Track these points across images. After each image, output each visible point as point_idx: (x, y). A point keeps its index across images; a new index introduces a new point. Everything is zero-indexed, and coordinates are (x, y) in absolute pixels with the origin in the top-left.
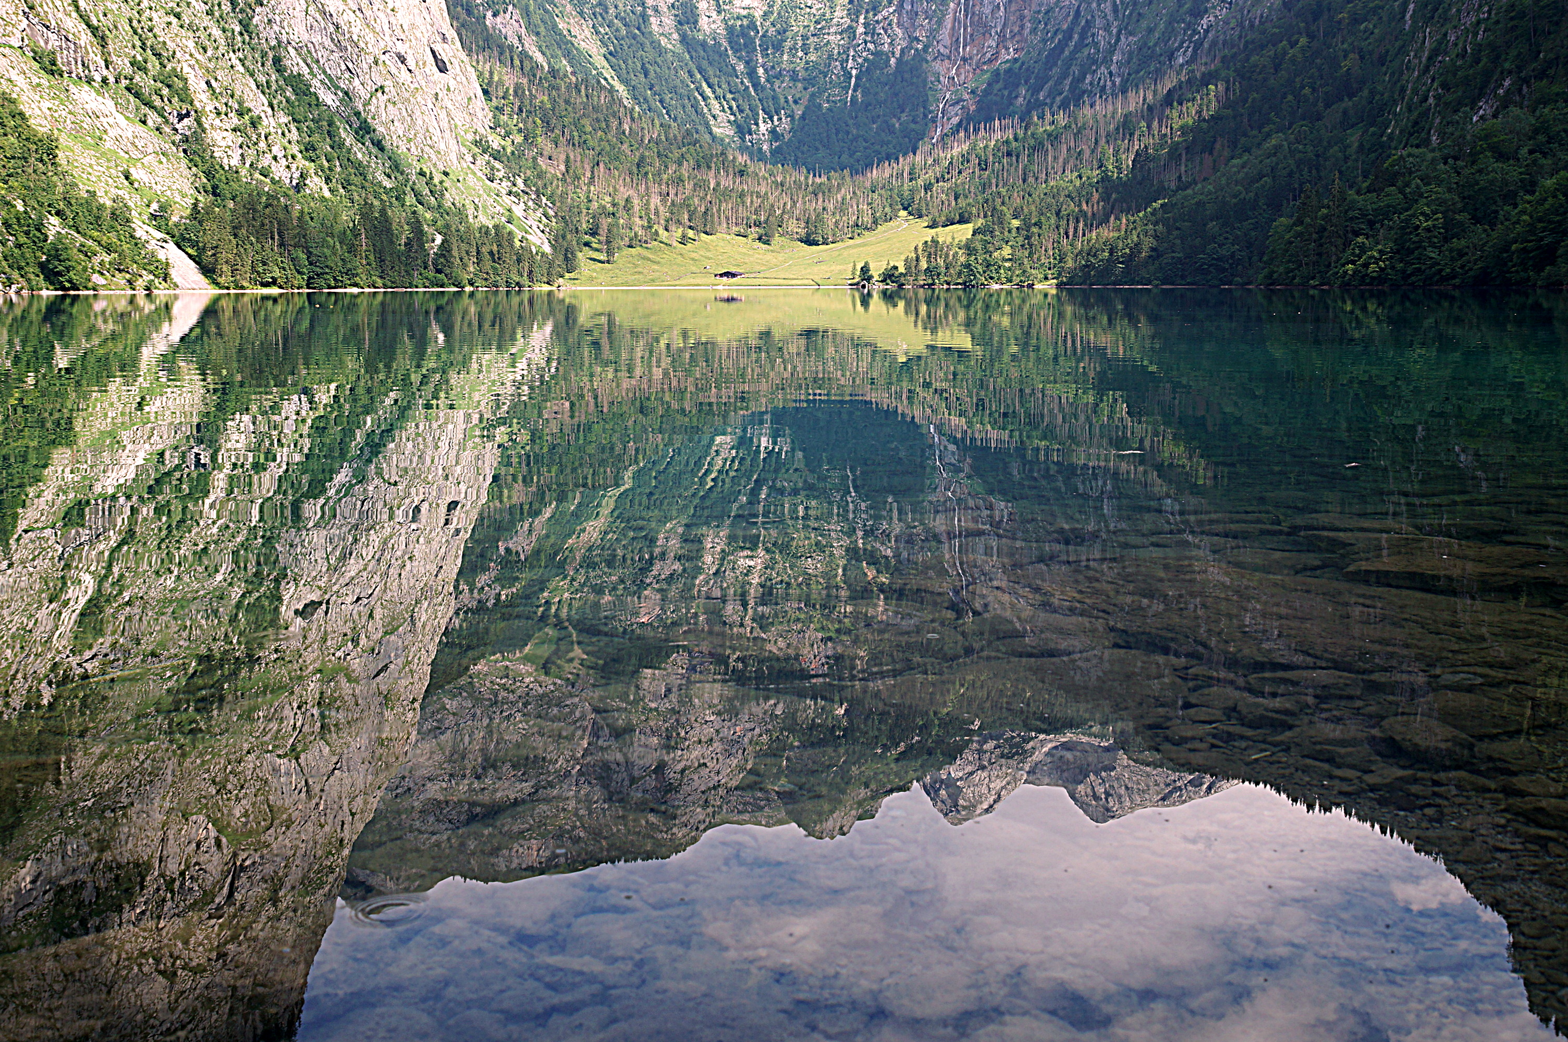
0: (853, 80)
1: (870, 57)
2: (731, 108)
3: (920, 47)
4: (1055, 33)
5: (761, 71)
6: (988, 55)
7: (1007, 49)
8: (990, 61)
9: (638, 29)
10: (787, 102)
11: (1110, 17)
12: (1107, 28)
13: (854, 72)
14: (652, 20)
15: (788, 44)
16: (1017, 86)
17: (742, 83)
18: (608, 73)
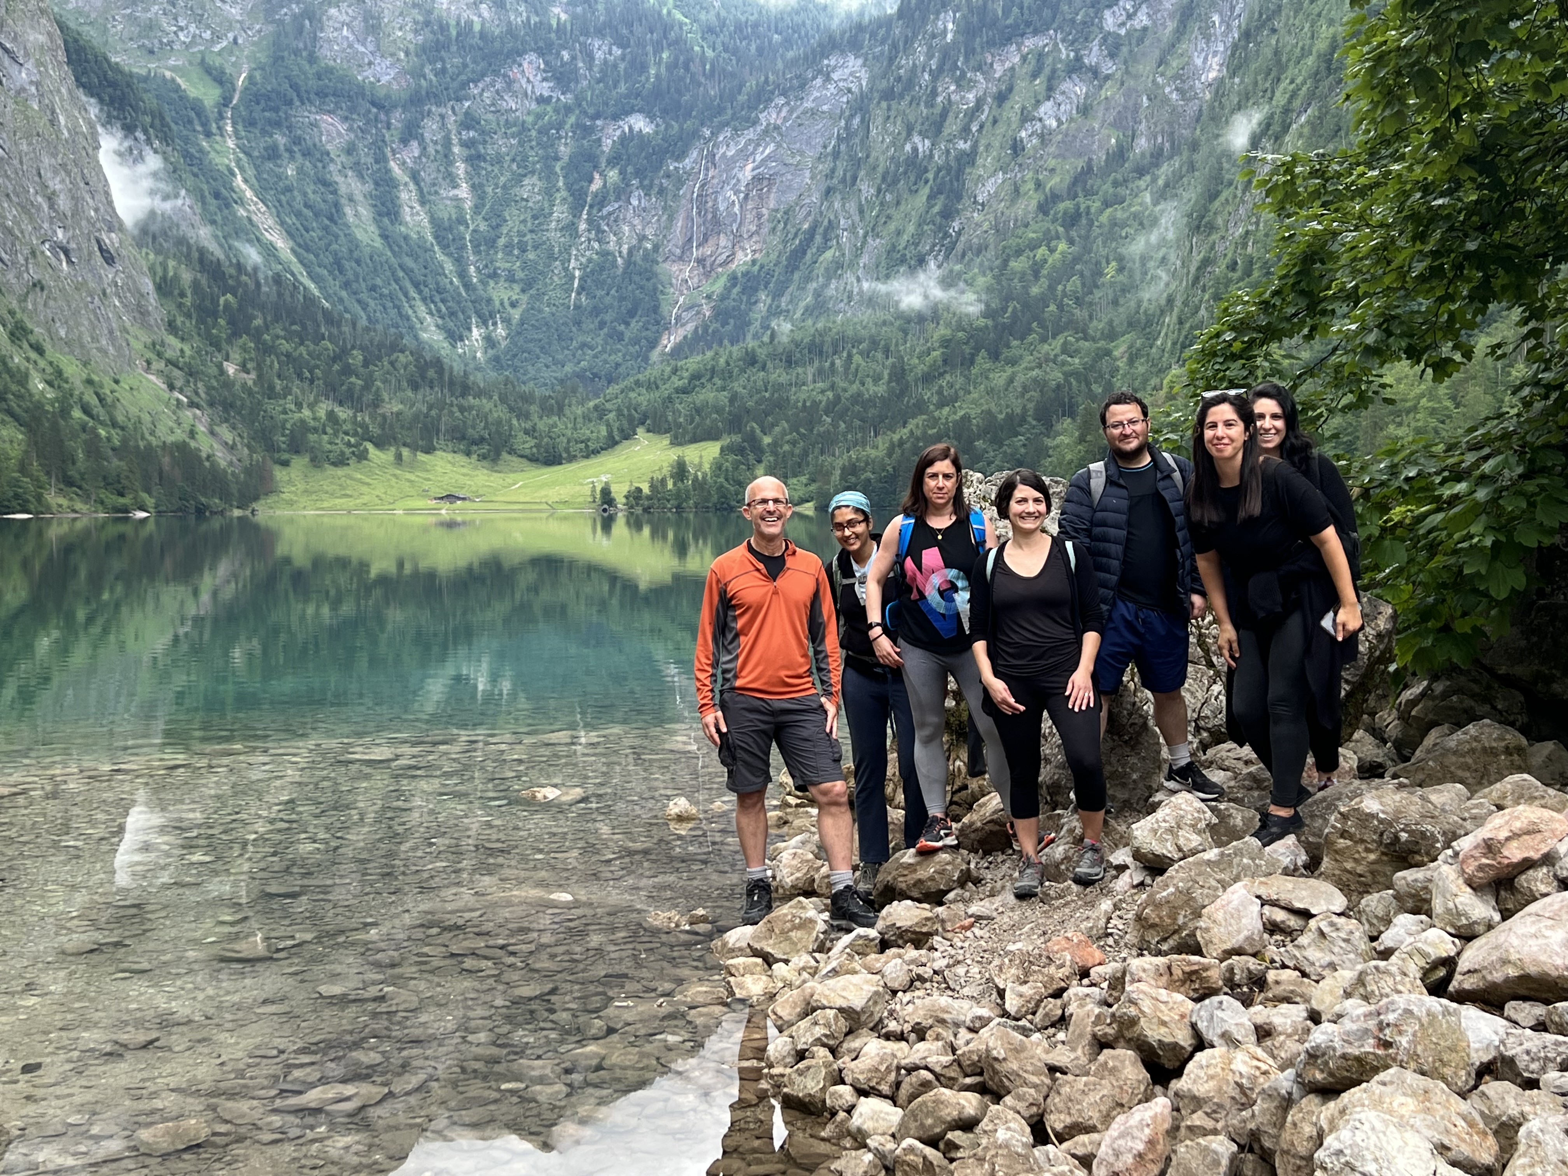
0: (576, 282)
1: (595, 257)
2: (439, 311)
3: (649, 246)
4: (796, 235)
5: (472, 269)
6: (724, 257)
7: (744, 249)
8: (725, 263)
9: (331, 219)
10: (502, 304)
11: (857, 218)
12: (853, 229)
13: (577, 273)
14: (348, 211)
15: (502, 241)
16: (756, 290)
17: (451, 283)
18: (297, 268)
